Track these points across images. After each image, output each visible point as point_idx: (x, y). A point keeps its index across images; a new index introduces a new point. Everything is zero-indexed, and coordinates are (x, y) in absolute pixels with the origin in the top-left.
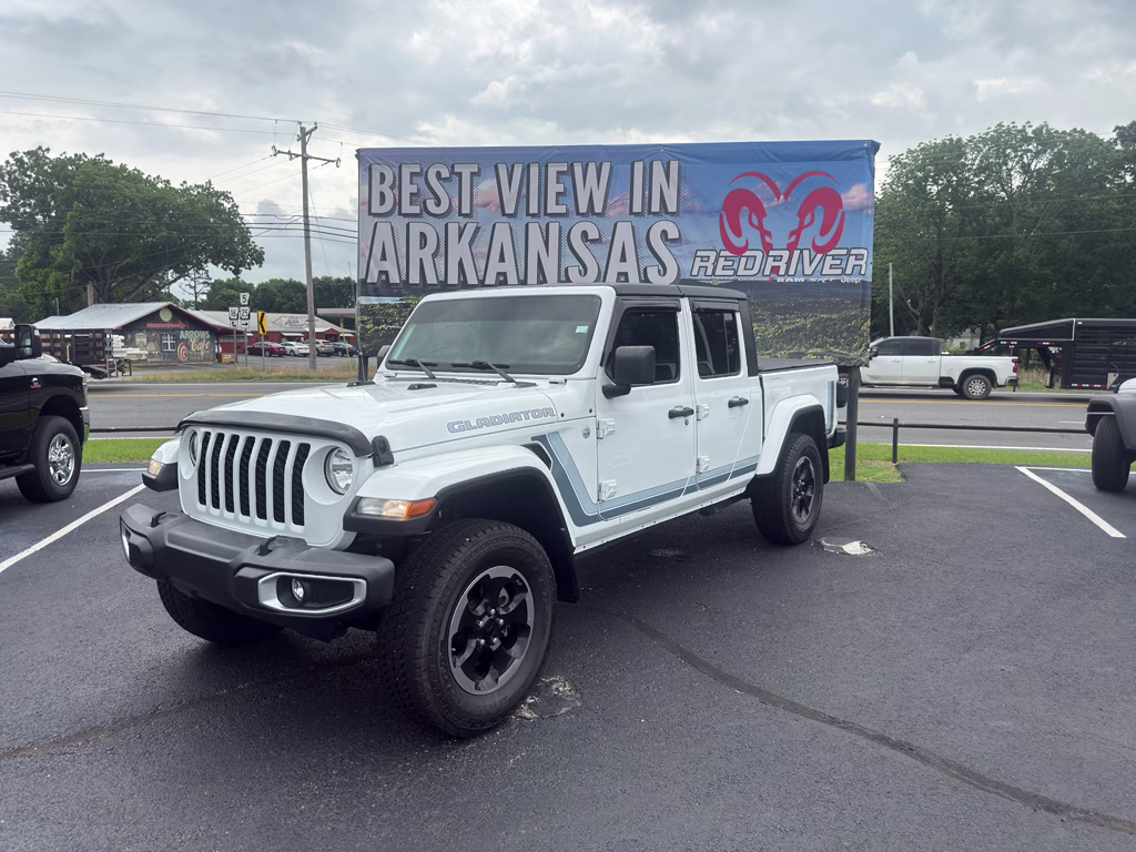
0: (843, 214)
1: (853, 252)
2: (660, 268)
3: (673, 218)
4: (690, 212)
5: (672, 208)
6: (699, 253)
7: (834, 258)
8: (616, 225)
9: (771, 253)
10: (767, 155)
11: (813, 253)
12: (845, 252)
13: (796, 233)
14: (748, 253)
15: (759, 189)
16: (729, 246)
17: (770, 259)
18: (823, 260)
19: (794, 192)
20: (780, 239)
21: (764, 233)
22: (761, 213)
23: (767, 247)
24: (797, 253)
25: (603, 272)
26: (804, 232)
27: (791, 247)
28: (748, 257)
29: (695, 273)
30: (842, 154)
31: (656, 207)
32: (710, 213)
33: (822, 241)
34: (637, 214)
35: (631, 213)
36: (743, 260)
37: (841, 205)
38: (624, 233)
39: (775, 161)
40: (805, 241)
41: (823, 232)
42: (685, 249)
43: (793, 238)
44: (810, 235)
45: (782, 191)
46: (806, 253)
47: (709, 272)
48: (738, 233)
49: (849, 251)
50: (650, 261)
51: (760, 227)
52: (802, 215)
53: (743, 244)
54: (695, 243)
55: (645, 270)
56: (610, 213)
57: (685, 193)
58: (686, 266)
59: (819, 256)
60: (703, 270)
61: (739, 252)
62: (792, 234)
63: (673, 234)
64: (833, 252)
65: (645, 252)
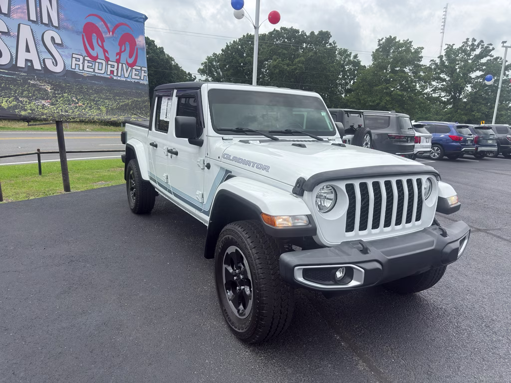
0: (137, 48)
1: (143, 69)
2: (54, 61)
3: (57, 30)
4: (66, 29)
5: (56, 23)
6: (74, 56)
7: (136, 70)
8: (19, 25)
9: (109, 63)
10: (103, 8)
11: (127, 67)
12: (139, 68)
13: (119, 54)
14: (98, 61)
15: (100, 25)
16: (89, 55)
17: (109, 66)
18: (131, 70)
19: (116, 31)
20: (112, 56)
21: (105, 51)
22: (103, 40)
23: (107, 59)
24: (120, 65)
25: (14, 57)
26: (122, 54)
27: (118, 61)
28: (99, 63)
29: (73, 67)
30: (134, 18)
31: (45, 20)
32: (77, 33)
33: (131, 61)
34: (33, 21)
35: (29, 20)
36: (97, 64)
37: (136, 45)
38: (26, 32)
39: (107, 12)
40: (123, 60)
41: (130, 57)
42: (66, 52)
43: (118, 57)
44: (125, 56)
45: (111, 29)
46: (124, 65)
47: (81, 68)
48: (93, 49)
49: (141, 68)
50: (45, 55)
51: (102, 47)
52: (121, 44)
53: (95, 55)
54: (71, 49)
55: (44, 60)
56: (15, 16)
57: (62, 16)
58: (68, 62)
59: (130, 68)
60: (77, 66)
61: (94, 59)
62: (118, 54)
63: (58, 41)
64: (135, 67)
65: (42, 48)
